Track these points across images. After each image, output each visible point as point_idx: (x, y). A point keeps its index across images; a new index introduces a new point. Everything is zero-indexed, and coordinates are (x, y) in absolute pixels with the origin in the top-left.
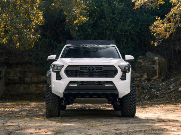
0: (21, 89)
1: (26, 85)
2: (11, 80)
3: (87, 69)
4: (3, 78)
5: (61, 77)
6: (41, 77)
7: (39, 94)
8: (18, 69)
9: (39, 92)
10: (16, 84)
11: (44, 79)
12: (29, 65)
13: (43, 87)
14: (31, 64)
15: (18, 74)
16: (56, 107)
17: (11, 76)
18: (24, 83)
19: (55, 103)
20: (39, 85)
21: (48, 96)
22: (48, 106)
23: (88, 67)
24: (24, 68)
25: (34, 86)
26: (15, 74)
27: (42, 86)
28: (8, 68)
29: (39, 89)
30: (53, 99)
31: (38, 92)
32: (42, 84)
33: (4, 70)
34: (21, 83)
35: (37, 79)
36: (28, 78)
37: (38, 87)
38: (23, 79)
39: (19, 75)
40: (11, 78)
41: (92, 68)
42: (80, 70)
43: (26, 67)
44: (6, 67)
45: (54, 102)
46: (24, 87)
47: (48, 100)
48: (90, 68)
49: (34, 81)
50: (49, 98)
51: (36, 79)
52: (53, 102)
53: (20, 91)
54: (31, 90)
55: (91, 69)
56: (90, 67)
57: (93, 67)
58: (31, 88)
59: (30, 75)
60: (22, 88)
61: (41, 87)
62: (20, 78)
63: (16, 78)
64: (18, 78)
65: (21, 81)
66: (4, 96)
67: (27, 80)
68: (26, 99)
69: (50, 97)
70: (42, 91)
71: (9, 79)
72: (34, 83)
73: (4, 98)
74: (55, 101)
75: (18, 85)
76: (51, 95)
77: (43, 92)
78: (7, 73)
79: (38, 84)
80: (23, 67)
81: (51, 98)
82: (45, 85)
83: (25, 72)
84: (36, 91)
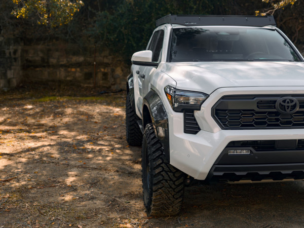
0: (45, 74)
1: (51, 69)
2: (30, 61)
3: (277, 104)
4: (19, 59)
5: (197, 124)
6: (71, 58)
7: (71, 81)
8: (40, 47)
9: (70, 79)
10: (37, 67)
11: (76, 60)
12: (54, 41)
13: (75, 72)
14: (57, 39)
15: (39, 53)
16: (177, 199)
17: (30, 55)
18: (49, 66)
19: (177, 190)
20: (69, 69)
21: (157, 171)
22: (158, 197)
23: (280, 100)
24: (48, 45)
25: (62, 70)
26: (36, 54)
27: (73, 70)
28: (25, 44)
30: (171, 180)
31: (68, 79)
32: (74, 68)
33: (20, 47)
34: (44, 66)
35: (67, 60)
36: (54, 58)
37: (69, 72)
38: (46, 61)
39: (41, 55)
40: (30, 59)
41: (290, 104)
42: (257, 110)
43: (51, 44)
44: (23, 44)
45: (173, 186)
46: (49, 72)
47: (159, 182)
48: (286, 104)
49: (62, 63)
50: (160, 177)
52: (171, 187)
54: (58, 75)
55: (288, 107)
56: (284, 101)
57: (292, 101)
58: (58, 73)
59: (57, 54)
61: (73, 72)
62: (43, 59)
63: (37, 59)
64: (40, 59)
65: (45, 64)
66: (21, 85)
67: (53, 61)
68: (52, 89)
69: (163, 173)
70: (74, 77)
71: (27, 60)
72: (62, 66)
73: (22, 87)
74: (177, 183)
75: (41, 69)
76: (166, 169)
78: (25, 51)
79: (69, 67)
80: (46, 44)
81: (166, 177)
82: (78, 69)
83: (49, 50)
84: (66, 77)
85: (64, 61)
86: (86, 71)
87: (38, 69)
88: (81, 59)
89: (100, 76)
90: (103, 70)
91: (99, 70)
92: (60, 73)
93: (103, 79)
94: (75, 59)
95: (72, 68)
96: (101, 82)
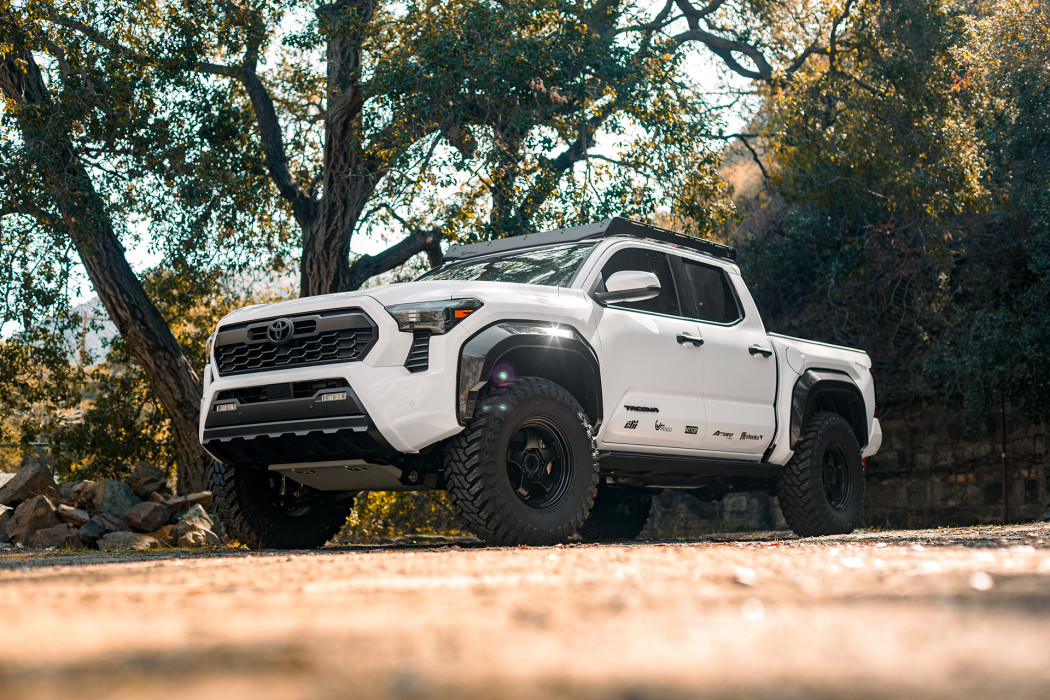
0: (901, 495)
1: (915, 481)
3: (268, 332)
6: (963, 449)
9: (954, 503)
12: (924, 404)
13: (964, 485)
20: (952, 478)
23: (271, 324)
24: (912, 419)
25: (938, 480)
27: (961, 478)
29: (953, 491)
31: (951, 503)
32: (962, 473)
35: (954, 455)
36: (926, 452)
37: (951, 485)
38: (909, 460)
39: (898, 446)
41: (282, 328)
43: (918, 414)
46: (909, 489)
48: (277, 331)
49: (942, 463)
51: (950, 454)
53: (898, 505)
54: (929, 496)
55: (278, 333)
56: (274, 325)
57: (283, 324)
58: (928, 489)
59: (931, 441)
60: (903, 491)
61: (960, 484)
62: (901, 454)
64: (896, 456)
65: (905, 468)
67: (923, 460)
70: (962, 498)
72: (939, 470)
75: (892, 481)
77: (966, 504)
79: (951, 473)
80: (908, 416)
82: (971, 476)
83: (914, 431)
84: (946, 499)
85: (947, 458)
86: (989, 478)
87: (885, 482)
88: (984, 449)
89: (1019, 489)
90: (1025, 473)
91: (1016, 476)
92: (932, 491)
93: (1027, 500)
94: (969, 450)
95: (957, 474)
96: (1023, 507)
